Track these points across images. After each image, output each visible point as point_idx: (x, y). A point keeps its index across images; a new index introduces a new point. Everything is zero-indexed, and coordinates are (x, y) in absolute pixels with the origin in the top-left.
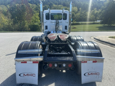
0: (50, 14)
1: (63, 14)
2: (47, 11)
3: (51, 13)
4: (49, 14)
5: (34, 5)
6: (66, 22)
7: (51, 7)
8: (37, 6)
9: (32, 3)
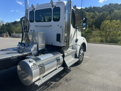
3: (36, 10)
5: (91, 13)
6: (58, 26)
7: (111, 13)
8: (94, 14)
9: (89, 12)
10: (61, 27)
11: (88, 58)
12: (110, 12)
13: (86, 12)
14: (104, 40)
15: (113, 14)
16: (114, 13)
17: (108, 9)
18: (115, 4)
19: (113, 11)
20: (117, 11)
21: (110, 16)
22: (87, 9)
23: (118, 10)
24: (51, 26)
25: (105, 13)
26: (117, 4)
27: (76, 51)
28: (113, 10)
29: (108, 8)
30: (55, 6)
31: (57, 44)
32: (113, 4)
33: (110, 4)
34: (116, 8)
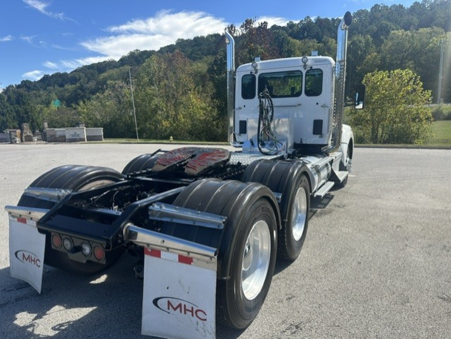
0: (257, 76)
1: (304, 72)
2: (246, 68)
4: (254, 77)
5: (311, 44)
6: (317, 104)
7: (382, 41)
8: (321, 45)
9: (304, 38)
10: (324, 106)
11: (354, 178)
12: (375, 36)
13: (292, 40)
14: (368, 136)
15: (388, 44)
16: (392, 39)
17: (369, 28)
18: (394, 6)
19: (388, 32)
20: (400, 33)
21: (379, 52)
22: (295, 28)
23: (406, 30)
24: (300, 105)
25: (360, 42)
26: (401, 6)
27: (342, 156)
28: (385, 31)
29: (370, 24)
30: (311, 67)
31: (315, 140)
32: (385, 7)
33: (376, 8)
34: (396, 22)
